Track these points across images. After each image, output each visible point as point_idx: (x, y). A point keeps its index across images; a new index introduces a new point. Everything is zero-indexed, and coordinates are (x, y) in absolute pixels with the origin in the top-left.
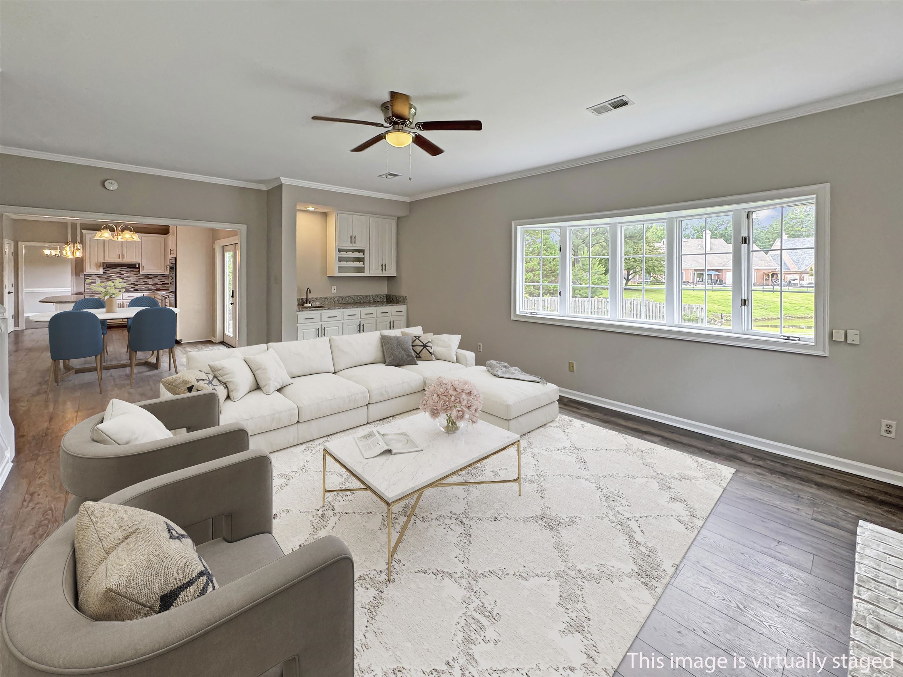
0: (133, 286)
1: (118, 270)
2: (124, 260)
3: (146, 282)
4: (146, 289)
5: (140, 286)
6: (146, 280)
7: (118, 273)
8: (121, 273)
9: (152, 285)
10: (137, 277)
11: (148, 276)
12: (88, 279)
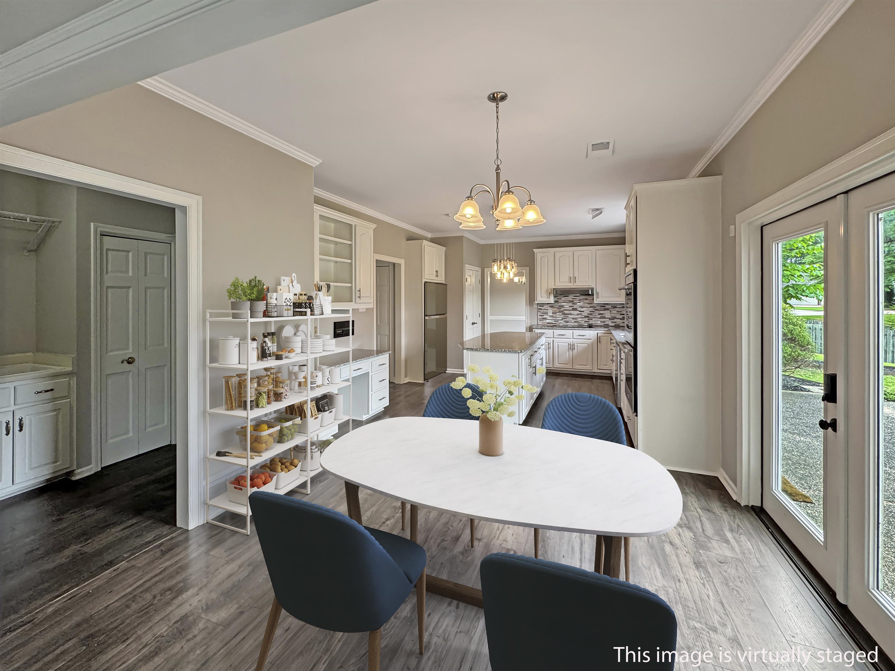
0: (586, 319)
1: (571, 297)
2: (575, 284)
3: (602, 314)
4: (602, 324)
5: (595, 321)
6: (601, 312)
7: (570, 301)
8: (573, 301)
9: (610, 319)
10: (591, 307)
11: (604, 306)
12: (541, 309)
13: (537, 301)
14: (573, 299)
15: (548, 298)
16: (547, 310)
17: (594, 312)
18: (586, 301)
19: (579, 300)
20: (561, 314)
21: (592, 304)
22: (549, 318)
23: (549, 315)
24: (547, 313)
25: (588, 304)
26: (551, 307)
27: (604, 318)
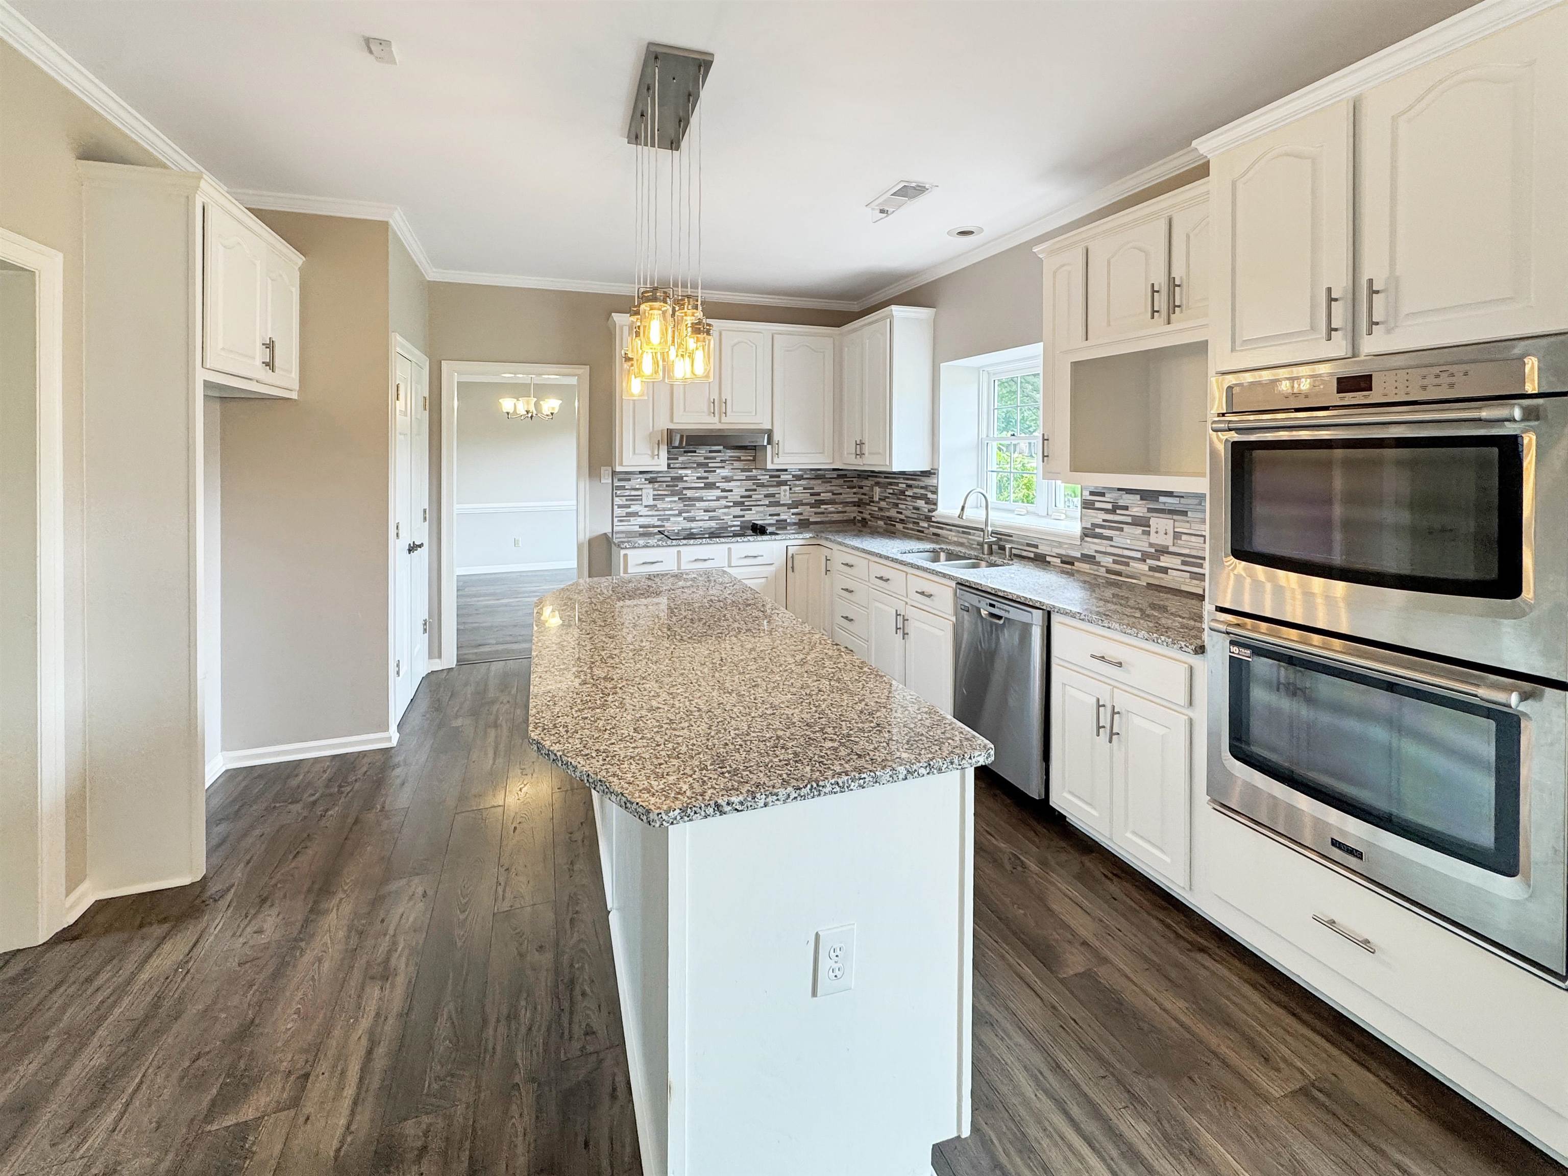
0: (737, 511)
1: (702, 454)
2: (721, 420)
3: (773, 495)
4: (774, 520)
5: (758, 512)
7: (700, 465)
8: (707, 464)
10: (748, 479)
11: (777, 476)
12: (623, 488)
14: (706, 458)
15: (653, 456)
16: (641, 489)
17: (755, 490)
18: (737, 464)
19: (722, 461)
20: (676, 499)
21: (750, 470)
22: (644, 511)
23: (645, 503)
24: (638, 498)
25: (743, 470)
26: (652, 481)
27: (777, 504)
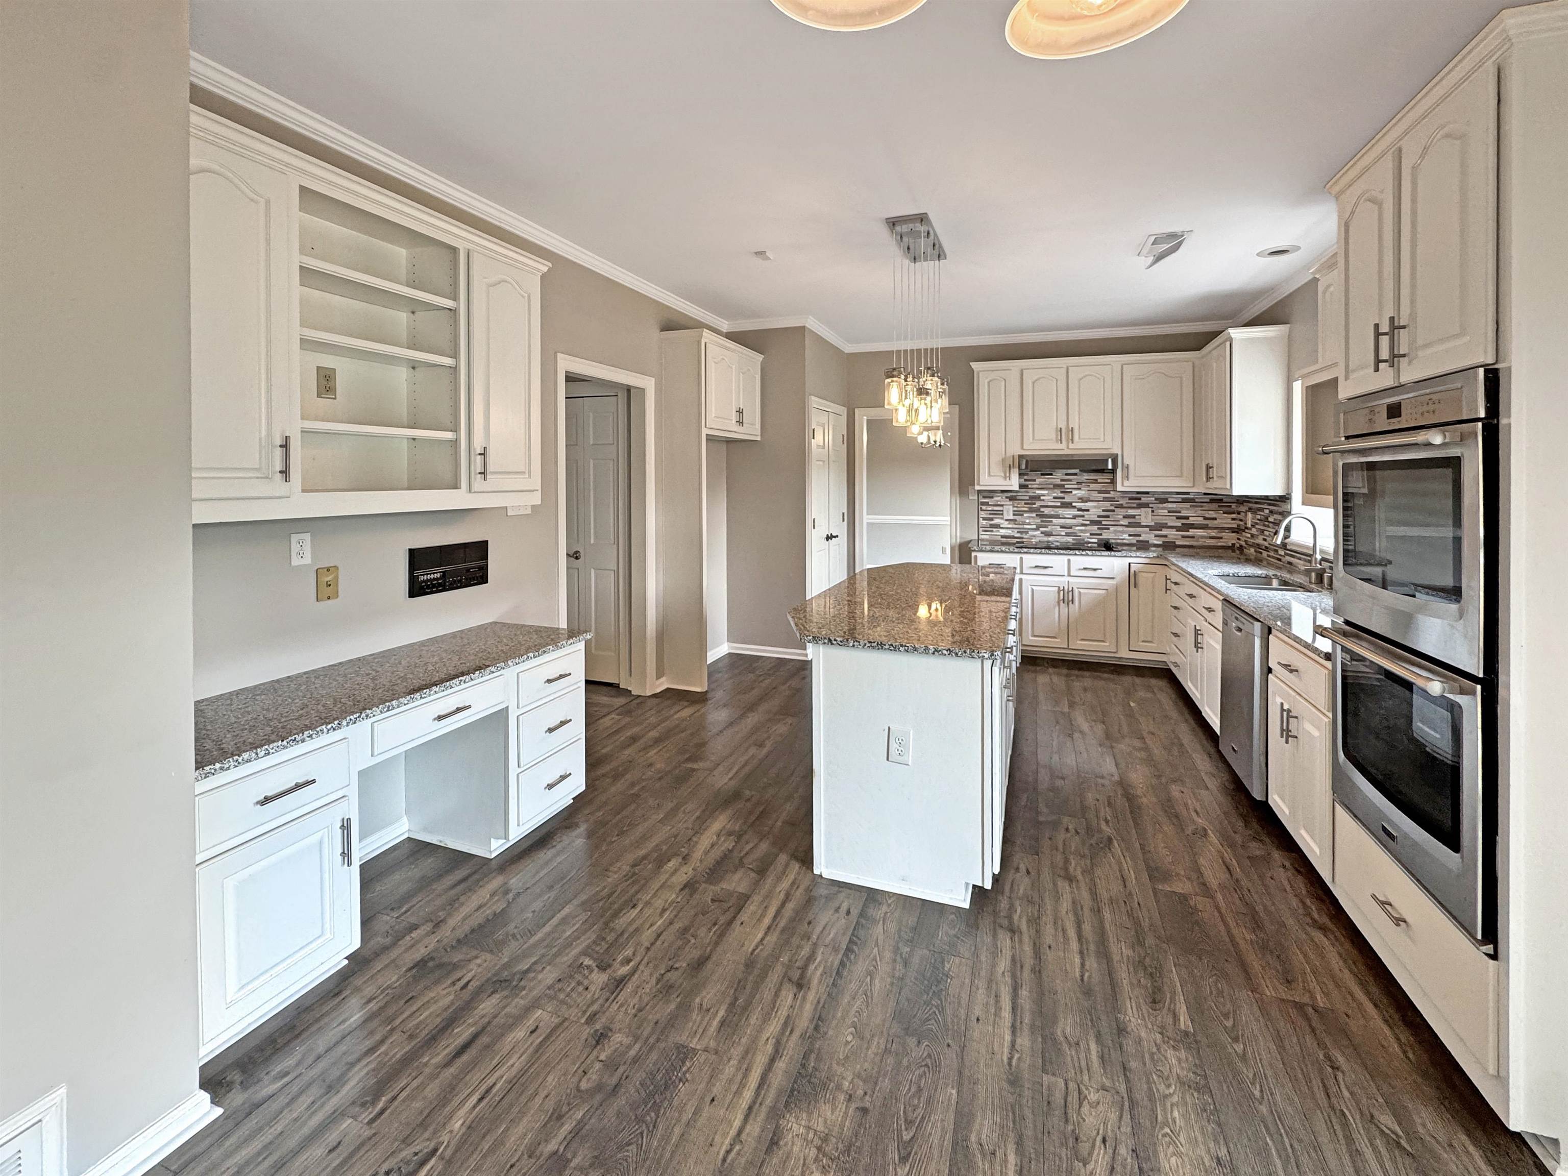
0: (1094, 528)
1: (1058, 476)
2: (1071, 446)
3: (1134, 517)
4: (1133, 540)
5: (1115, 532)
6: (1131, 512)
7: (1056, 486)
8: (1063, 486)
9: (1152, 528)
10: (1105, 500)
11: (1138, 499)
12: (987, 504)
13: (979, 484)
14: (1062, 480)
15: (1005, 478)
16: (1002, 506)
17: (1113, 511)
18: (1093, 486)
19: (1078, 483)
20: (1034, 515)
21: (1108, 492)
22: (1006, 524)
23: (1006, 517)
24: (1000, 514)
25: (1100, 492)
26: (1011, 499)
27: (1138, 525)
